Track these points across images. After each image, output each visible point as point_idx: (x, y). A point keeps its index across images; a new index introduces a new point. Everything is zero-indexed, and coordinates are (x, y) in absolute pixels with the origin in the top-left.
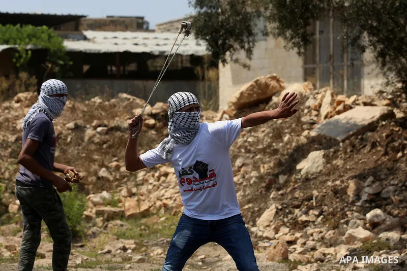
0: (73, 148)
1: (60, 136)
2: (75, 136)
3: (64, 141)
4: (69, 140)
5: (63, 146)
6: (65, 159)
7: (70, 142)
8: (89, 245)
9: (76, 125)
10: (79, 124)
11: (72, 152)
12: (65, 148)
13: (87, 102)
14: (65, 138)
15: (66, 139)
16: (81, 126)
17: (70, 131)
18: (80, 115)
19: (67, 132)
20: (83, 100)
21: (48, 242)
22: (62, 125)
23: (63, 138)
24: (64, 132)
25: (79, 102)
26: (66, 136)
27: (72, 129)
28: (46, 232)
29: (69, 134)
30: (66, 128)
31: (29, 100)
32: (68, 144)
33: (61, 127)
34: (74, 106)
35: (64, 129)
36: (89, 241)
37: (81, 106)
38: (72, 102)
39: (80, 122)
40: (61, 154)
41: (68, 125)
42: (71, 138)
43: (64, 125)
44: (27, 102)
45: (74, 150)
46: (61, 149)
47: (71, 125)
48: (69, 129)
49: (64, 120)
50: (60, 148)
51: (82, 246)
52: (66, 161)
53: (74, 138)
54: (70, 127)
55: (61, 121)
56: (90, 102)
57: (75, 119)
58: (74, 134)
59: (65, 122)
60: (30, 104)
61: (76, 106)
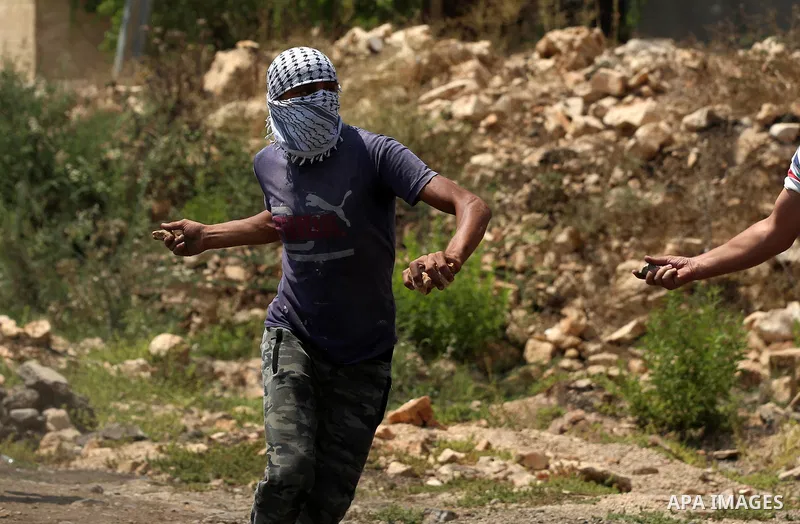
0: (703, 183)
1: (666, 150)
2: (709, 147)
3: (676, 164)
4: (692, 159)
5: (674, 178)
6: (681, 213)
7: (696, 164)
8: (752, 455)
9: (711, 116)
10: (720, 114)
11: (701, 192)
12: (681, 183)
13: (741, 53)
14: (681, 155)
15: (684, 158)
16: (726, 122)
17: (695, 136)
18: (724, 90)
19: (686, 139)
20: (729, 49)
21: (636, 447)
22: (671, 118)
23: (675, 153)
24: (677, 137)
25: (718, 53)
26: (684, 149)
27: (700, 130)
28: (630, 418)
29: (693, 144)
30: (682, 128)
31: (579, 49)
32: (690, 172)
33: (670, 124)
34: (704, 65)
35: (678, 130)
36: (752, 442)
37: (726, 66)
38: (700, 54)
39: (723, 110)
40: (670, 200)
41: (687, 119)
42: (699, 156)
43: (679, 117)
44: (574, 55)
45: (708, 185)
46: (670, 186)
47: (698, 117)
48: (691, 129)
49: (676, 105)
50: (667, 182)
51: (733, 458)
52: (686, 218)
53: (707, 156)
54: (695, 124)
55: (669, 108)
56: (750, 52)
57: (709, 102)
58: (706, 142)
59: (680, 111)
60: (582, 60)
61: (710, 63)
